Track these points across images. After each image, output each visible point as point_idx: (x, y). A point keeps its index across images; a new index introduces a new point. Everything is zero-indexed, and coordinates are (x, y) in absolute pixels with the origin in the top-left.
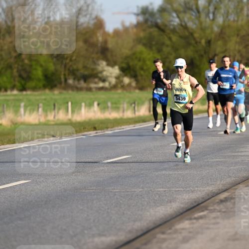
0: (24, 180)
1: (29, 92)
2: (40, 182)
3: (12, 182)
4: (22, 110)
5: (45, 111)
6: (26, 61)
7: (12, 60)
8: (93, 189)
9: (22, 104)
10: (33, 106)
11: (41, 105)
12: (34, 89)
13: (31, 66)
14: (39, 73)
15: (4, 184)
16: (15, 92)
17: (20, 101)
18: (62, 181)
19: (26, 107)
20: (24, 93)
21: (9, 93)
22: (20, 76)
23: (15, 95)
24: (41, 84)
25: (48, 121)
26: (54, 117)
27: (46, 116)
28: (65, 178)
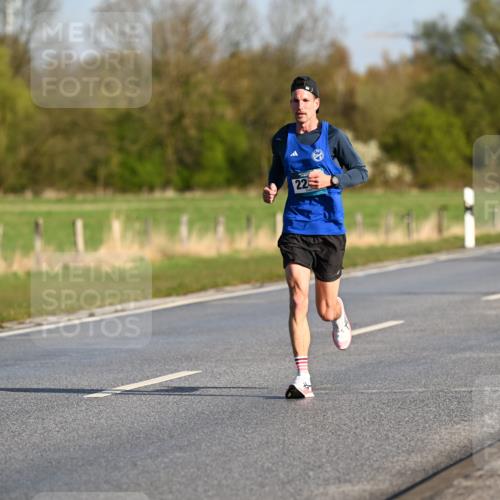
0: (188, 370)
1: (198, 194)
2: (220, 374)
3: (163, 374)
4: (184, 230)
5: (230, 231)
6: (193, 132)
7: (163, 130)
8: (325, 389)
9: (185, 218)
10: (205, 222)
11: (222, 219)
12: (209, 187)
13: (201, 141)
14: (217, 155)
15: (148, 378)
16: (170, 194)
17: (180, 211)
18: (264, 372)
19: (191, 224)
20: (188, 195)
21: (158, 194)
22: (181, 162)
23: (170, 200)
24: (221, 178)
25: (237, 251)
26: (249, 243)
27: (232, 241)
28: (269, 365)
